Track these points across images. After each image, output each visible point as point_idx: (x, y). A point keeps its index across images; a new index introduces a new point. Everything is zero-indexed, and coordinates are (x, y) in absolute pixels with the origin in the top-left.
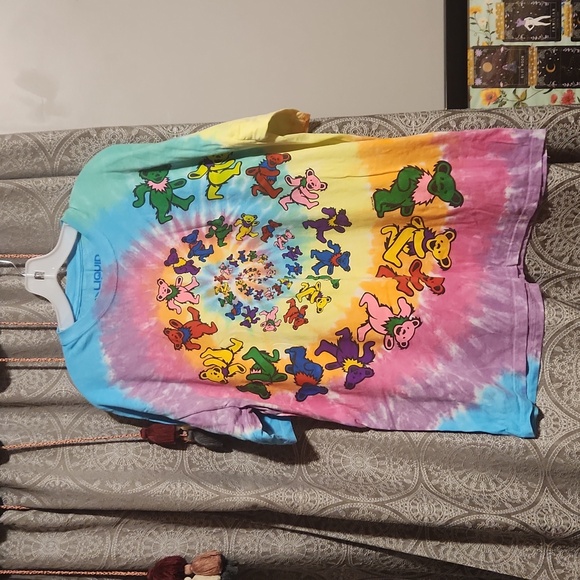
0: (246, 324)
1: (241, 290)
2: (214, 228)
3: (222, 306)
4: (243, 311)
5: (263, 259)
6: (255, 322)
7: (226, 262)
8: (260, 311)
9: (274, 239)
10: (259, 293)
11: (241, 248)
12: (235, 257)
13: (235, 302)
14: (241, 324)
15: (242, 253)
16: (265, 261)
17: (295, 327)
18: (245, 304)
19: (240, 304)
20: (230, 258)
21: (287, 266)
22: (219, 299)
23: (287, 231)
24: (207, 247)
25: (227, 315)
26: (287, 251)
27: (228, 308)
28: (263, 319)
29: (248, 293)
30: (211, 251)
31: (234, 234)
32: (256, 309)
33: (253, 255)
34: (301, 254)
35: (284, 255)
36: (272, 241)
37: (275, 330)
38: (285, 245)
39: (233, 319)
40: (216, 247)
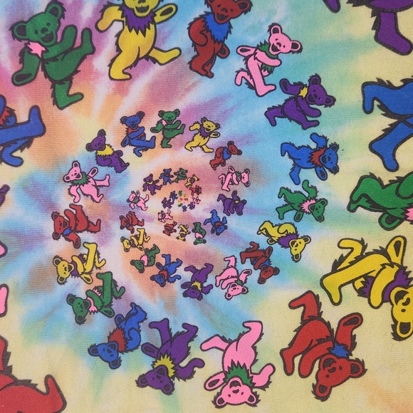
0: (158, 380)
1: (139, 265)
2: (37, 49)
3: (80, 320)
4: (149, 336)
5: (205, 133)
6: (187, 374)
7: (87, 159)
8: (202, 335)
9: (235, 62)
10: (201, 274)
11: (128, 107)
12: (114, 139)
13: (121, 307)
14: (142, 382)
15: (132, 124)
16: (213, 142)
17: (322, 392)
18: (155, 311)
19: (137, 312)
20: (98, 143)
21: (287, 149)
22: (71, 299)
23: (274, 29)
24: (22, 116)
25: (93, 351)
26: (279, 98)
27: (99, 327)
28: (213, 363)
29: (164, 276)
30: (36, 127)
31: (100, 62)
32: (191, 331)
33: (171, 127)
34: (330, 101)
35: (273, 115)
36: (227, 68)
37: (253, 401)
38: (274, 79)
39: (115, 364)
40: (49, 112)
